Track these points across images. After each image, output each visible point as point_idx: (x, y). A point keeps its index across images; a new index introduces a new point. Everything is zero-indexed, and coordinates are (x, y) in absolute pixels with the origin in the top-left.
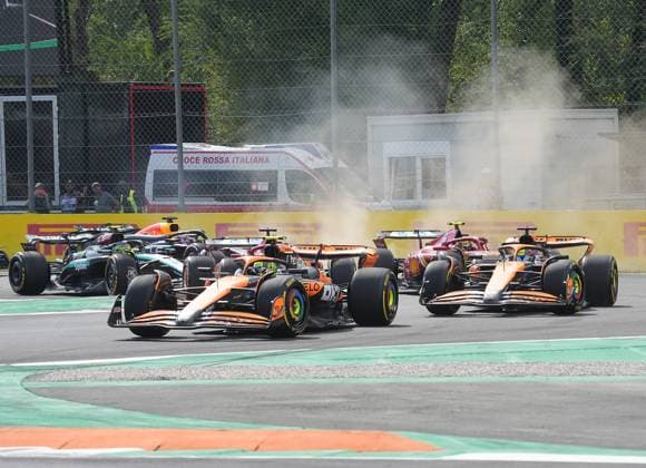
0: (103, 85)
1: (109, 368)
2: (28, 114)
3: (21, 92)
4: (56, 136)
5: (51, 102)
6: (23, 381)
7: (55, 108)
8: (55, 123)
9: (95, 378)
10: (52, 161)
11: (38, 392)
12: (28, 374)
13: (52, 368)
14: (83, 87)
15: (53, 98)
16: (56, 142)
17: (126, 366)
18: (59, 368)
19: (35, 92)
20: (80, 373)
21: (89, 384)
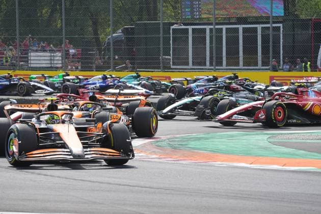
0: (301, 20)
1: (302, 134)
2: (271, 32)
3: (268, 23)
4: (282, 40)
5: (280, 27)
6: (267, 139)
7: (282, 29)
8: (281, 35)
9: (296, 139)
10: (280, 50)
11: (274, 143)
12: (269, 136)
13: (279, 134)
14: (293, 20)
15: (281, 25)
16: (281, 43)
17: (309, 134)
18: (282, 134)
19: (274, 23)
20: (290, 137)
21: (294, 141)
